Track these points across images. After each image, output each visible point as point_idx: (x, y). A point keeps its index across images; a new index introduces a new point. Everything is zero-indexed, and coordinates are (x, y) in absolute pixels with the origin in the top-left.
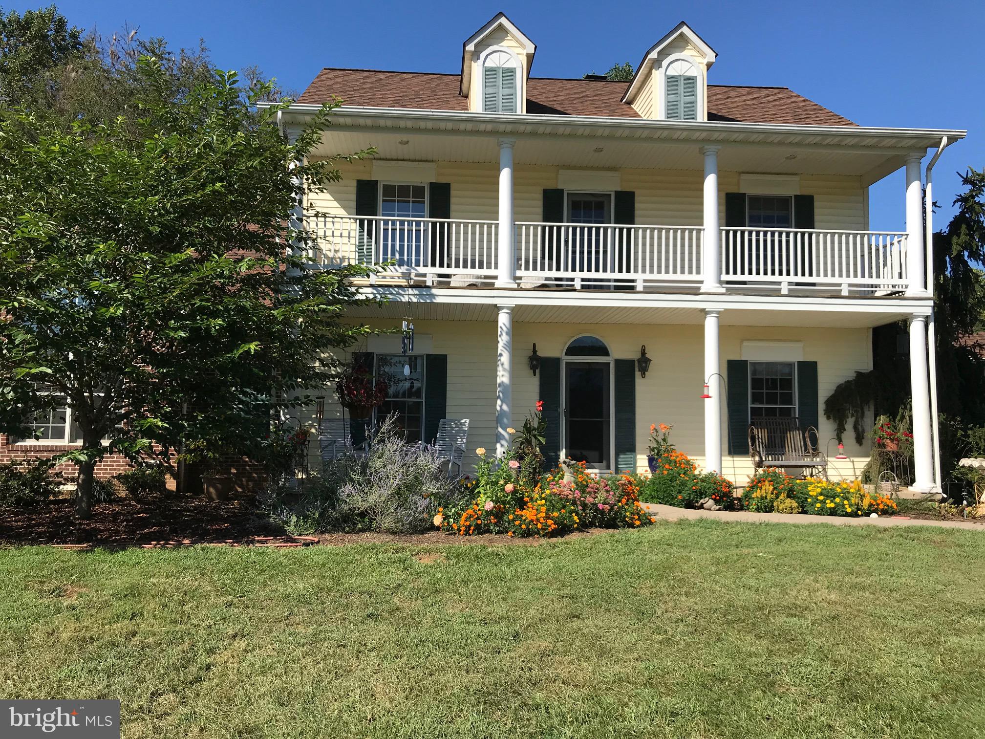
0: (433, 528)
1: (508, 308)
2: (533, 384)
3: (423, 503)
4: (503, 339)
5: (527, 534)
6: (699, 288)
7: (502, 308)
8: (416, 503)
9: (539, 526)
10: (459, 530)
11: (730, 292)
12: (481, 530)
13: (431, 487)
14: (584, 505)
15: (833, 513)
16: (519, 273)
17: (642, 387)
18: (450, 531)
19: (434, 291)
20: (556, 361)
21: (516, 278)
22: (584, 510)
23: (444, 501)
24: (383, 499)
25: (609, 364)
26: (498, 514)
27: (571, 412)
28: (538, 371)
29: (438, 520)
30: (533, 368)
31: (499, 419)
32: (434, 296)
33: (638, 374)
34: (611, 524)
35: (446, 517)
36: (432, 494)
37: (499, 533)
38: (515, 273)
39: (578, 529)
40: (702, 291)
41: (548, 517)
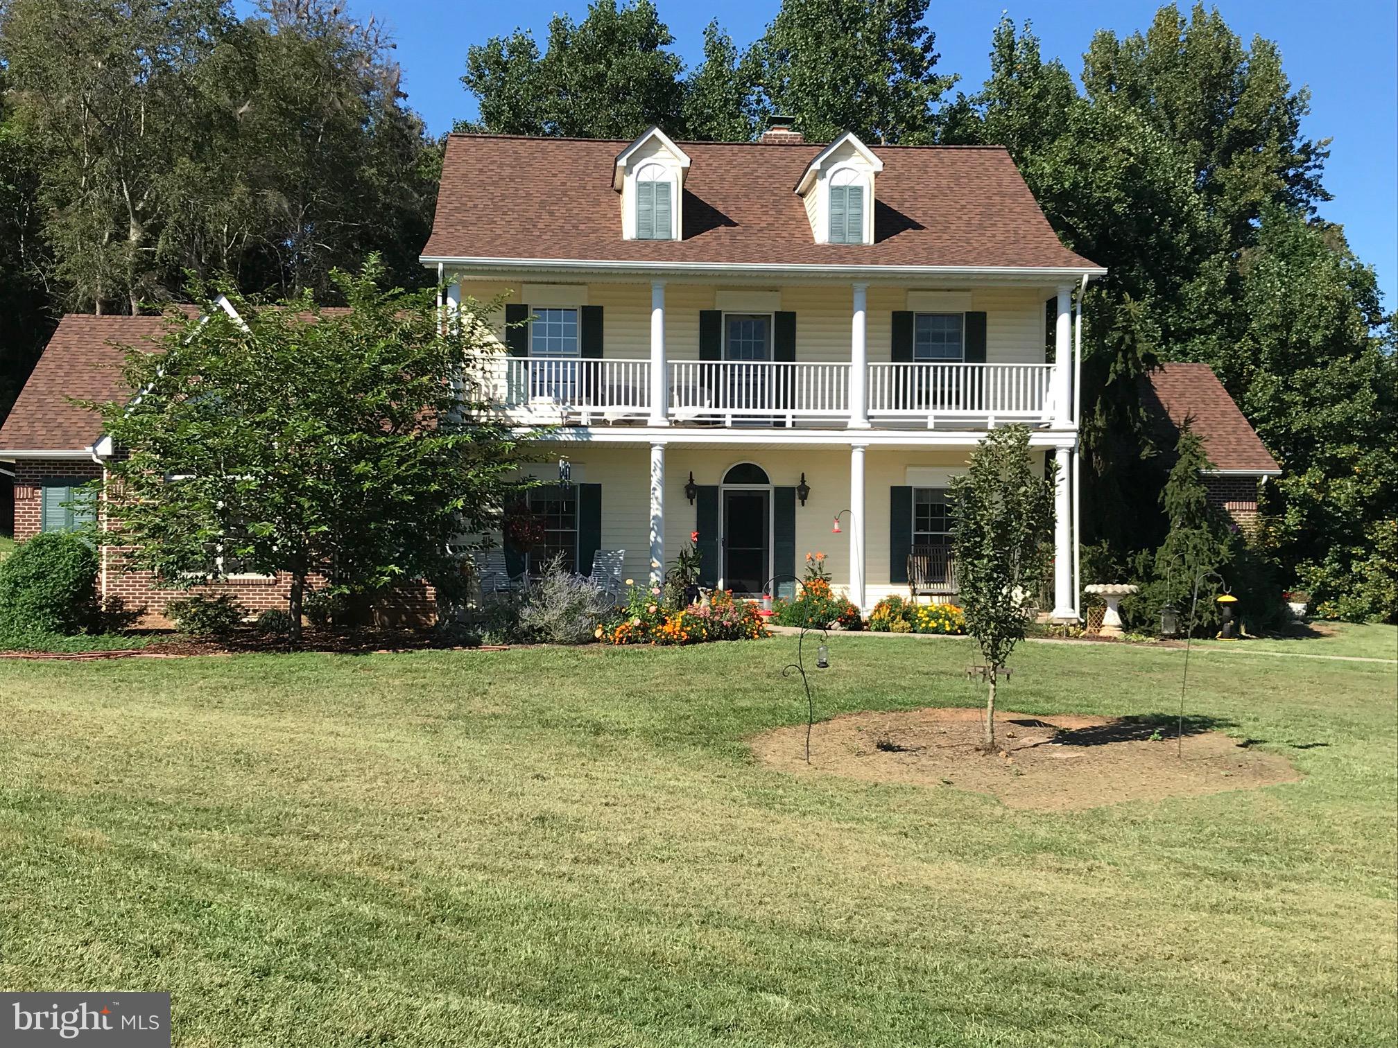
0: (596, 640)
1: (660, 445)
2: (689, 514)
3: (586, 622)
4: (656, 476)
5: (667, 642)
6: (846, 423)
7: (655, 445)
8: (581, 621)
9: (675, 637)
10: (615, 641)
11: (875, 427)
12: (630, 641)
13: (592, 610)
14: (713, 624)
15: (936, 631)
16: (671, 411)
17: (803, 515)
18: (607, 641)
19: (591, 430)
20: (715, 489)
21: (667, 415)
22: (712, 626)
23: (603, 619)
24: (555, 618)
25: (768, 492)
26: (644, 628)
27: (730, 541)
28: (695, 501)
29: (598, 633)
30: (690, 497)
31: (652, 551)
32: (590, 435)
33: (798, 502)
34: (734, 637)
35: (605, 632)
36: (594, 615)
37: (645, 642)
38: (667, 410)
39: (707, 640)
40: (849, 427)
41: (682, 630)
